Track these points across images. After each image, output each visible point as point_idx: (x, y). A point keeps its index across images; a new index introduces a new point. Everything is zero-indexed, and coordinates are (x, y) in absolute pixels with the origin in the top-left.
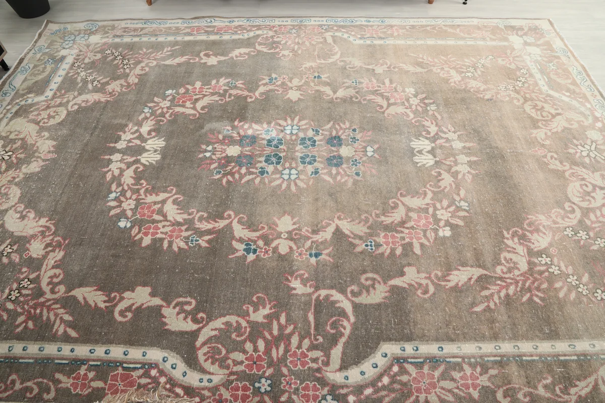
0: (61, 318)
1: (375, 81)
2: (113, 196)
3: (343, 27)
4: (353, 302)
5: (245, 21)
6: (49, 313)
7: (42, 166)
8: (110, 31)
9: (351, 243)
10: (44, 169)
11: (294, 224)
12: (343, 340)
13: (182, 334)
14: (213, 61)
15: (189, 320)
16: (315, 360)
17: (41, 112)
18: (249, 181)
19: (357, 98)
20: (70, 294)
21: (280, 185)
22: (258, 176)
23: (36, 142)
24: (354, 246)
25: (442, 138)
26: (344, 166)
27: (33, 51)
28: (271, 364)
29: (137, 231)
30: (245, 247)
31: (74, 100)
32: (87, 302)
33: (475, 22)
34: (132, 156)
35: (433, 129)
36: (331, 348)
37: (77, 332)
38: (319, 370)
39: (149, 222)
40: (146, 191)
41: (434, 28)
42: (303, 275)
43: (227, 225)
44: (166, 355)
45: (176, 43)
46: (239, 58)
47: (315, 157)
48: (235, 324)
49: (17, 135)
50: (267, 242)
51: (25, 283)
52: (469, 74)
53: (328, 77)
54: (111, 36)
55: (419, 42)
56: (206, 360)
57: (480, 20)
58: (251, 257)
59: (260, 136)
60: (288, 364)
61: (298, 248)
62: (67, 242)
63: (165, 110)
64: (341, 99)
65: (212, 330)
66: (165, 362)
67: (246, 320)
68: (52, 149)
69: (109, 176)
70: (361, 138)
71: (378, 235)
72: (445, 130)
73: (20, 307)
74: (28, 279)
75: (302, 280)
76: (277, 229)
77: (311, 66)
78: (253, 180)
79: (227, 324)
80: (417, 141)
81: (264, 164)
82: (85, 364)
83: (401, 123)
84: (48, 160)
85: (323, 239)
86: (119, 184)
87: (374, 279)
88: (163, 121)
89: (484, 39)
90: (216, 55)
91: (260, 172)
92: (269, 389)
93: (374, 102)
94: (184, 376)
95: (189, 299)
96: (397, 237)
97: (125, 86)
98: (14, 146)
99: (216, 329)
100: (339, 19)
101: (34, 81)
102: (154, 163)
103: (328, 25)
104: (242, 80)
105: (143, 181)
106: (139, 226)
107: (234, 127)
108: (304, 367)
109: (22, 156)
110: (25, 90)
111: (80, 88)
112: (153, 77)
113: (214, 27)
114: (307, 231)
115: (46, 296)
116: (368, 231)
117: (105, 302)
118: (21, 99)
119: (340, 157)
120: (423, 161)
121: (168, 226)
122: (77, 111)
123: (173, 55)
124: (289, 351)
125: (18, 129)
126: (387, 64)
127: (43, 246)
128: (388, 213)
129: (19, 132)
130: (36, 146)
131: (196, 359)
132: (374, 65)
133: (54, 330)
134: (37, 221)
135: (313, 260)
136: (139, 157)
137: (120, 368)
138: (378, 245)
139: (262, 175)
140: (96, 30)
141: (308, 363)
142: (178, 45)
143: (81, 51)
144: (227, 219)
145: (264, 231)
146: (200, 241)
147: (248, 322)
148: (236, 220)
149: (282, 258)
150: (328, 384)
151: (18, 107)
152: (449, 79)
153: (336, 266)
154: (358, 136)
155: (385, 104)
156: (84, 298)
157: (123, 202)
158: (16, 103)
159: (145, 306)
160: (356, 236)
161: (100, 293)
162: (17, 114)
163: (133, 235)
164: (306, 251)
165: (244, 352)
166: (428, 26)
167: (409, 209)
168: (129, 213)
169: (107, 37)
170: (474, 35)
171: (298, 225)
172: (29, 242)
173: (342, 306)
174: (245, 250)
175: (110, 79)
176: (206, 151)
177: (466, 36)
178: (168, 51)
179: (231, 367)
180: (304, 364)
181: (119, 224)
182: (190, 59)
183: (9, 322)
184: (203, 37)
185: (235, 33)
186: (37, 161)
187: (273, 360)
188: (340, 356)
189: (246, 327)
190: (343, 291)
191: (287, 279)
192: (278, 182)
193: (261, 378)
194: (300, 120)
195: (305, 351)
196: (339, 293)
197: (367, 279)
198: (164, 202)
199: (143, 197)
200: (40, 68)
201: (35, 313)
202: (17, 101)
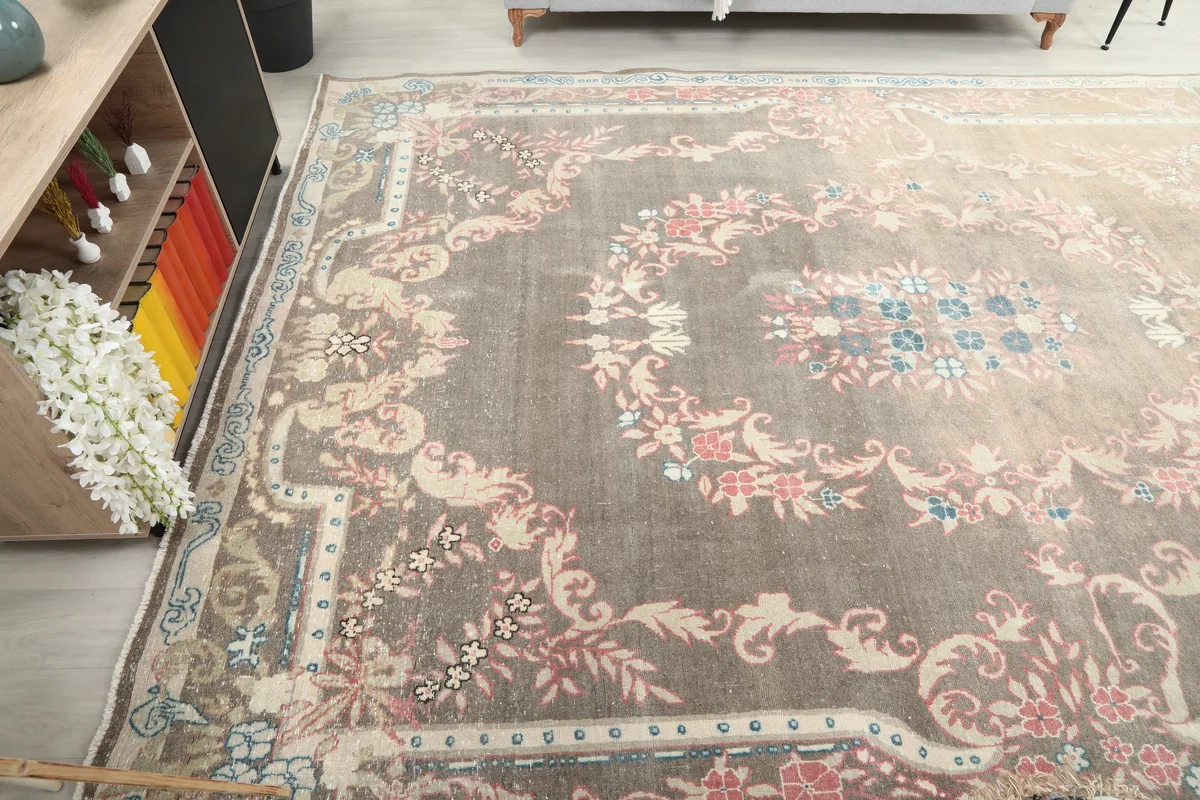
0: (629, 667)
1: (1018, 194)
2: (627, 418)
3: (914, 92)
4: (1159, 594)
5: (727, 79)
6: (599, 660)
7: (446, 364)
8: (462, 96)
9: (1110, 489)
10: (454, 368)
11: (998, 459)
12: (1172, 664)
13: (886, 677)
14: (702, 154)
15: (887, 648)
16: (1142, 704)
17: (393, 255)
18: (882, 382)
19: (1001, 226)
20: (625, 619)
21: (942, 388)
22: (894, 373)
23: (411, 315)
24: (1119, 494)
25: (1178, 296)
26: (1036, 350)
27: (318, 136)
28: (1069, 719)
29: (709, 486)
30: (932, 506)
31: (453, 231)
32: (670, 631)
33: (1141, 82)
34: (631, 339)
35: (1157, 281)
36: (1159, 681)
37: (677, 693)
38: (1154, 721)
39: (726, 467)
40: (692, 407)
41: (1074, 95)
42: (1055, 550)
43: (880, 466)
44: (874, 720)
45: (611, 120)
46: (750, 150)
47: (979, 335)
48: (975, 650)
49: (363, 302)
50: (967, 496)
51: (518, 602)
52: (1173, 179)
53: (932, 187)
54: (471, 105)
55: (1060, 121)
56: (952, 722)
57: (1149, 79)
58: (950, 524)
59: (864, 298)
60: (1099, 714)
61: (1025, 503)
62: (571, 514)
63: (655, 249)
64: (975, 227)
65: (938, 664)
66: (876, 733)
67: (991, 641)
68: (451, 328)
69: (600, 380)
70: (1042, 298)
71: (1148, 473)
72: (1176, 281)
73: (529, 652)
74: (522, 594)
75: (1057, 559)
76: (972, 469)
77: (892, 165)
78: (889, 379)
79: (960, 649)
80: (1139, 301)
81: (894, 351)
82: (720, 755)
83: (1097, 271)
84: (454, 350)
85: (1060, 484)
86: (631, 397)
87: (1176, 552)
88: (661, 270)
89: (1169, 114)
90: (703, 143)
91: (894, 365)
92: (1085, 764)
93: (1034, 233)
94: (924, 756)
95: (870, 610)
96: (1181, 475)
97: (547, 202)
98: (368, 325)
99: (944, 663)
100: (900, 78)
101: (347, 194)
102: (682, 351)
103: (886, 89)
104: (777, 192)
105: (675, 388)
106: (709, 476)
107: (806, 282)
108: (1129, 718)
109: (393, 343)
110: (337, 210)
111: (453, 205)
112: (597, 185)
113: (672, 89)
114: (1026, 470)
115: (576, 626)
116: (1127, 466)
117: (706, 628)
118: (336, 230)
119: (1022, 335)
120: (1165, 337)
121: (768, 473)
122: (472, 252)
123: (615, 142)
124: (1091, 692)
125: (359, 290)
126: (1024, 163)
127: (523, 526)
128: (1148, 432)
129: (362, 295)
130: (414, 322)
131: (931, 720)
132: (1002, 165)
133: (626, 693)
134: (486, 476)
135: (1059, 522)
136: (646, 341)
137: (794, 755)
138: (1158, 491)
139: (902, 370)
140: (433, 94)
141: (1130, 710)
142: (616, 123)
143: (420, 134)
144: (872, 455)
145: (951, 474)
146: (844, 500)
147: (996, 643)
148: (892, 454)
149: (1003, 522)
150: (1184, 747)
151: (337, 246)
152: (1143, 189)
153: (1103, 532)
154: (1036, 295)
155: (1053, 235)
156: (661, 625)
157: (653, 430)
158: (330, 238)
159: (790, 631)
160: (1113, 477)
161: (688, 612)
162: (340, 261)
163: (706, 494)
164: (1041, 507)
165: (1014, 699)
166: (1063, 90)
167: (1180, 426)
168: (678, 452)
169: (463, 106)
170: (1148, 108)
171: (1006, 461)
172: (488, 518)
173: (1144, 603)
174: (932, 511)
175: (510, 189)
176: (774, 328)
177: (1135, 108)
178: (602, 135)
179: (1002, 729)
180: (1126, 712)
181: (666, 473)
182: (656, 150)
183: (521, 683)
184: (659, 109)
185: (719, 101)
186: (431, 353)
187: (1069, 711)
188: (1181, 692)
189: (996, 654)
190: (1135, 577)
191: (1031, 560)
192: (935, 383)
193: (1063, 745)
194: (921, 268)
195: (1118, 688)
196: (1129, 578)
197: (1165, 552)
198: (738, 427)
199: (691, 418)
200: (351, 166)
201: (568, 661)
202: (331, 234)
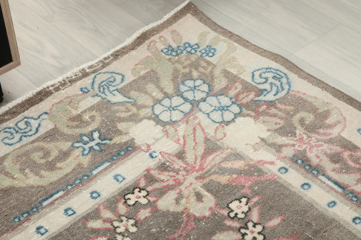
54: (288, 152)
